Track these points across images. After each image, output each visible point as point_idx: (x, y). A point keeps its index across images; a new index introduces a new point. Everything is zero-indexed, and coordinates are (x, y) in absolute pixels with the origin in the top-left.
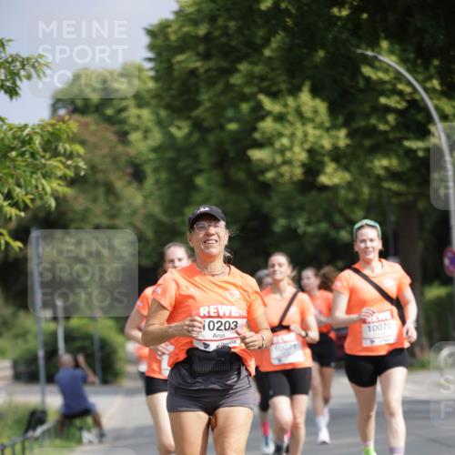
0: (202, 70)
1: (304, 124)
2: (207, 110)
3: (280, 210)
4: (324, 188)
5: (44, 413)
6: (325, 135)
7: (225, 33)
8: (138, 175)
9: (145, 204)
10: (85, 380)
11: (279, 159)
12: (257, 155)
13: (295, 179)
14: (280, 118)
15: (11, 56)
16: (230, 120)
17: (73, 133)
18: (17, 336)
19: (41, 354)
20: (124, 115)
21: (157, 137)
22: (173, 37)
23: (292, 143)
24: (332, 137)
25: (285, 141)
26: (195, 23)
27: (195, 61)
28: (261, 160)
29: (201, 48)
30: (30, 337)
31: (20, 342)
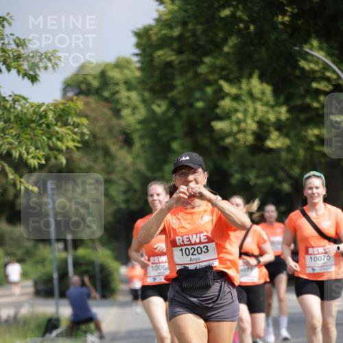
0: (176, 62)
1: (254, 102)
2: (180, 92)
3: (236, 168)
4: (270, 150)
5: (58, 320)
6: (271, 111)
7: (194, 35)
8: (128, 141)
9: (134, 163)
10: (89, 296)
11: (235, 129)
12: (219, 125)
13: (248, 143)
14: (236, 98)
15: (32, 52)
16: (198, 100)
17: (80, 110)
18: (37, 262)
19: (55, 276)
20: (117, 96)
21: (142, 112)
22: (154, 38)
23: (245, 116)
24: (275, 112)
25: (240, 115)
26: (170, 27)
27: (171, 56)
28: (221, 130)
29: (175, 45)
30: (47, 263)
31: (39, 266)
